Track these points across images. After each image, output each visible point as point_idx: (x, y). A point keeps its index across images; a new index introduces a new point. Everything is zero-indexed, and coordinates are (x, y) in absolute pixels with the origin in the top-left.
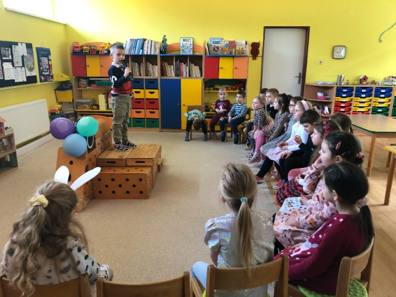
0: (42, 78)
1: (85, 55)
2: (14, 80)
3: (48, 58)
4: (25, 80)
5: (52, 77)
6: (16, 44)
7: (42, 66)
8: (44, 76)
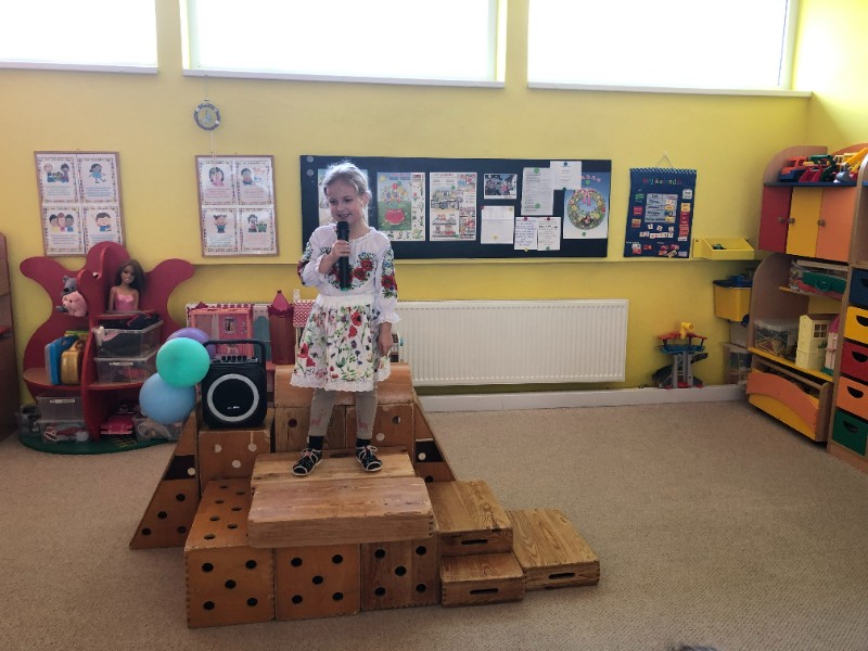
0: (636, 246)
1: (792, 187)
2: (513, 245)
3: (680, 195)
4: (556, 246)
5: (686, 246)
6: (545, 164)
7: (642, 217)
8: (646, 241)
